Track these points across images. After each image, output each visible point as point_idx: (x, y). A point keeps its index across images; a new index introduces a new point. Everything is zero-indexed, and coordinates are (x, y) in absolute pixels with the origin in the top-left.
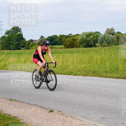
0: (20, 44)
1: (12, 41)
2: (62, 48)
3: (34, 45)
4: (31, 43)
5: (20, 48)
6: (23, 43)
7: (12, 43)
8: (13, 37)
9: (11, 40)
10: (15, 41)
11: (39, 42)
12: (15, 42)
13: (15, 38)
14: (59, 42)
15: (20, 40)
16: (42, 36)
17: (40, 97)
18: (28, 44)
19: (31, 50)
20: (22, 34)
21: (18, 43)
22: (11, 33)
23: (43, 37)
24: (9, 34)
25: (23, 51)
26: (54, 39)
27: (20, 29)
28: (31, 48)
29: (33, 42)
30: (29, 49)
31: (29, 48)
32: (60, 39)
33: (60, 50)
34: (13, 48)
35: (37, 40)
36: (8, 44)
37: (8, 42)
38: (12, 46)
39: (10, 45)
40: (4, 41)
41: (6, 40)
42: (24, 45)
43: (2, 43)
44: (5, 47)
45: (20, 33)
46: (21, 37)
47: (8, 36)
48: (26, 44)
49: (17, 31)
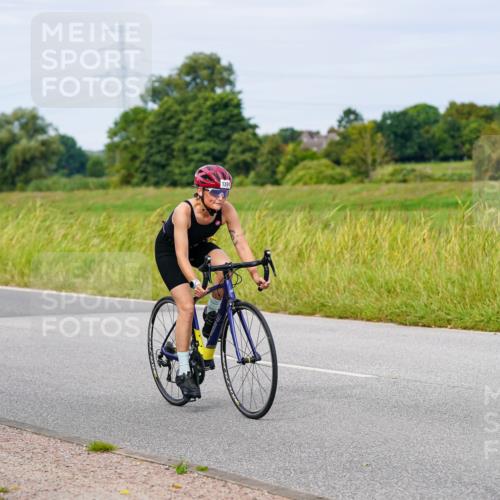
0: (225, 153)
1: (182, 137)
2: (462, 179)
3: (307, 163)
4: (290, 147)
6: (239, 149)
7: (179, 150)
8: (185, 112)
9: (175, 131)
10: (197, 136)
11: (332, 144)
12: (200, 140)
13: (196, 119)
14: (444, 141)
15: (225, 132)
16: (348, 112)
17: (342, 455)
18: (271, 153)
19: (285, 187)
21: (213, 150)
22: (176, 94)
23: (354, 113)
24: (166, 99)
26: (418, 127)
27: (230, 69)
28: (289, 176)
29: (300, 142)
30: (277, 183)
31: (279, 176)
32: (454, 129)
33: (451, 190)
35: (324, 132)
36: (159, 152)
37: (159, 142)
38: (180, 167)
39: (173, 157)
40: (137, 137)
41: (146, 132)
42: (249, 160)
43: (126, 148)
44: (144, 171)
45: (224, 91)
46: (232, 116)
47: (162, 111)
48: (259, 154)
49: (211, 81)
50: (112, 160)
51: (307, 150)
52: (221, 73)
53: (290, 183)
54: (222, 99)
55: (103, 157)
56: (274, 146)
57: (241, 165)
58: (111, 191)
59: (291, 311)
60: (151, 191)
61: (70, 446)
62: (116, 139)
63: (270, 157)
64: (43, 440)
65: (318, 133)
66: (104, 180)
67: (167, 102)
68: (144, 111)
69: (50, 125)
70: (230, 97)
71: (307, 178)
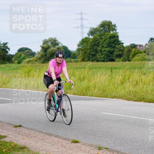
0: (114, 51)
1: (100, 46)
3: (139, 54)
4: (134, 50)
5: (113, 58)
6: (118, 50)
7: (99, 51)
8: (101, 39)
9: (98, 45)
10: (105, 46)
12: (106, 48)
13: (104, 41)
15: (113, 45)
16: (152, 39)
18: (128, 51)
19: (132, 62)
20: (118, 34)
21: (110, 50)
22: (98, 33)
24: (95, 35)
25: (118, 63)
27: (115, 26)
28: (133, 59)
29: (137, 48)
30: (129, 61)
31: (130, 59)
34: (102, 59)
35: (144, 45)
36: (93, 51)
37: (93, 48)
38: (100, 56)
39: (98, 52)
40: (87, 47)
41: (89, 45)
42: (121, 53)
43: (83, 50)
44: (89, 57)
45: (113, 32)
46: (116, 40)
47: (94, 38)
48: (124, 52)
49: (109, 29)
50: (79, 54)
51: (139, 50)
52: (112, 27)
53: (134, 61)
54: (113, 35)
55: (76, 53)
56: (129, 49)
57: (118, 55)
58: (78, 63)
59: (134, 100)
60: (91, 63)
61: (66, 141)
62: (80, 47)
63: (127, 53)
64: (58, 139)
65: (142, 45)
66: (76, 59)
67: (95, 36)
68: (89, 38)
69: (60, 43)
70: (115, 34)
71: (139, 59)
